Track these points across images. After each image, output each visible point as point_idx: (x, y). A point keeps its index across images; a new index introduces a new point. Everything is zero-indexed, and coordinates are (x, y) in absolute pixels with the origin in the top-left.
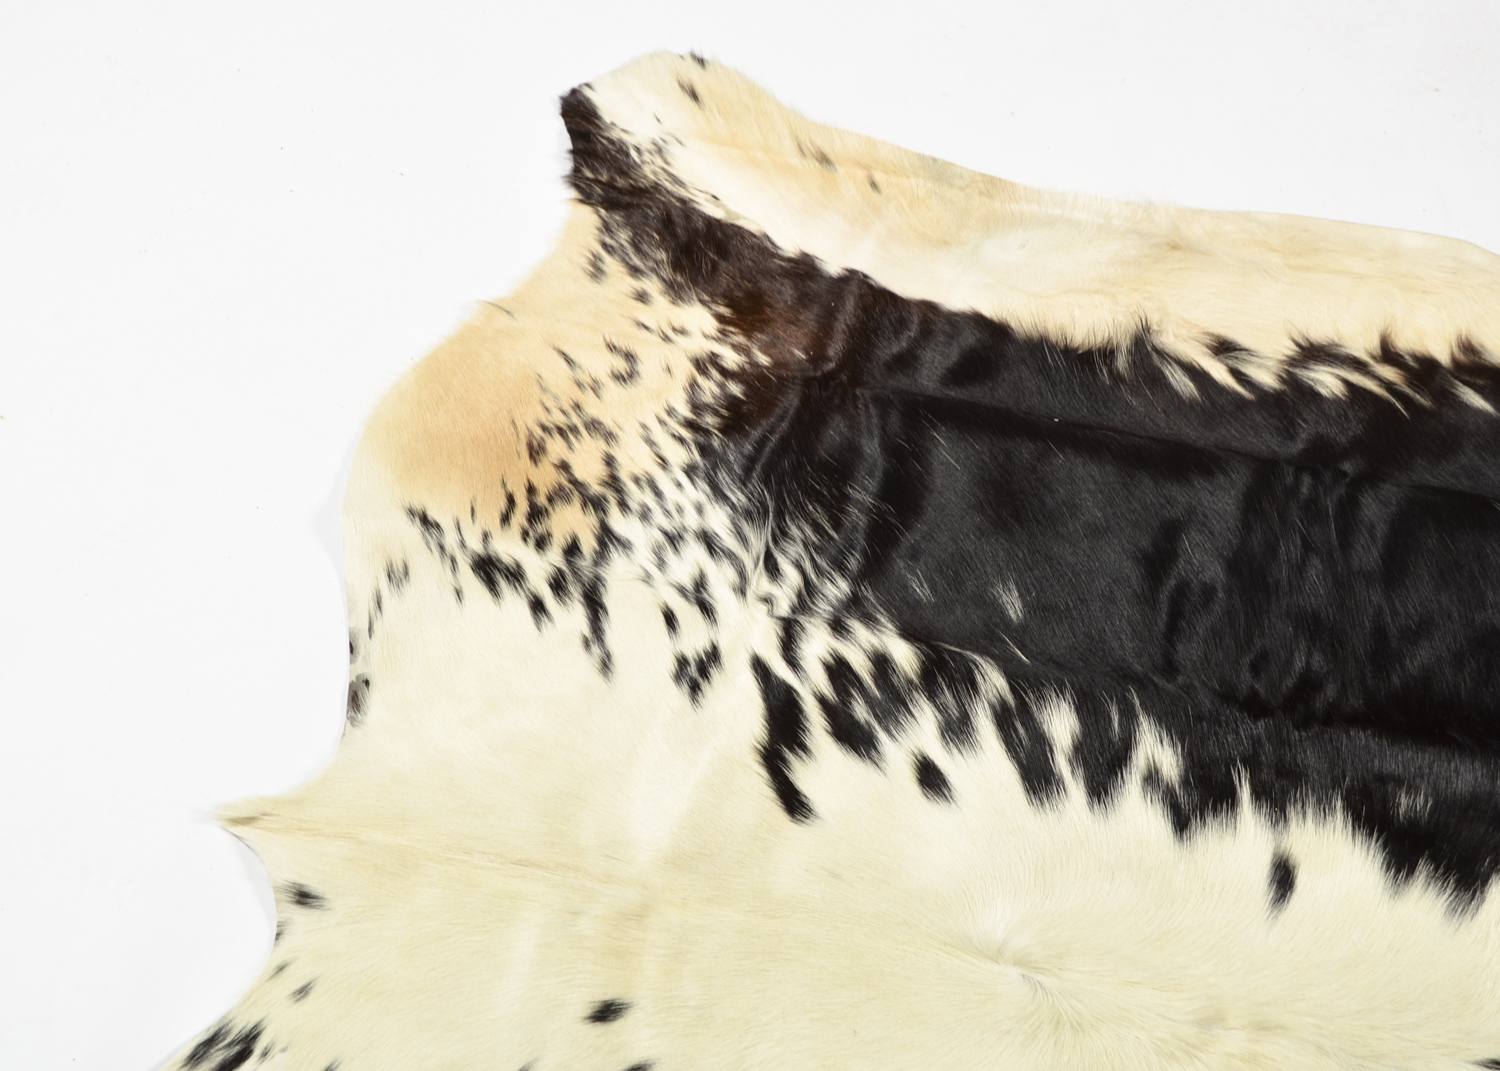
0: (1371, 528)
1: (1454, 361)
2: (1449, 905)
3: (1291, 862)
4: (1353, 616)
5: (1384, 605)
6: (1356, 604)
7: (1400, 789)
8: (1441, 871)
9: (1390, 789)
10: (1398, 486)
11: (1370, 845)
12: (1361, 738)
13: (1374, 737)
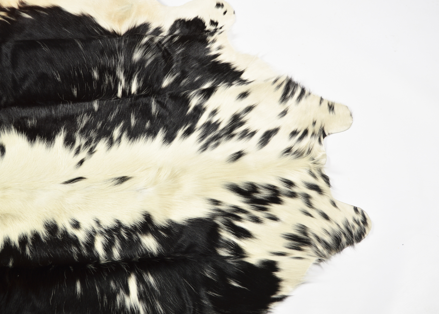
0: (6, 55)
1: (19, 7)
2: (46, 146)
3: (3, 145)
4: (6, 78)
5: (14, 74)
6: (6, 75)
7: (28, 120)
8: (42, 138)
9: (25, 120)
10: (11, 42)
11: (23, 135)
12: (15, 109)
13: (18, 108)
